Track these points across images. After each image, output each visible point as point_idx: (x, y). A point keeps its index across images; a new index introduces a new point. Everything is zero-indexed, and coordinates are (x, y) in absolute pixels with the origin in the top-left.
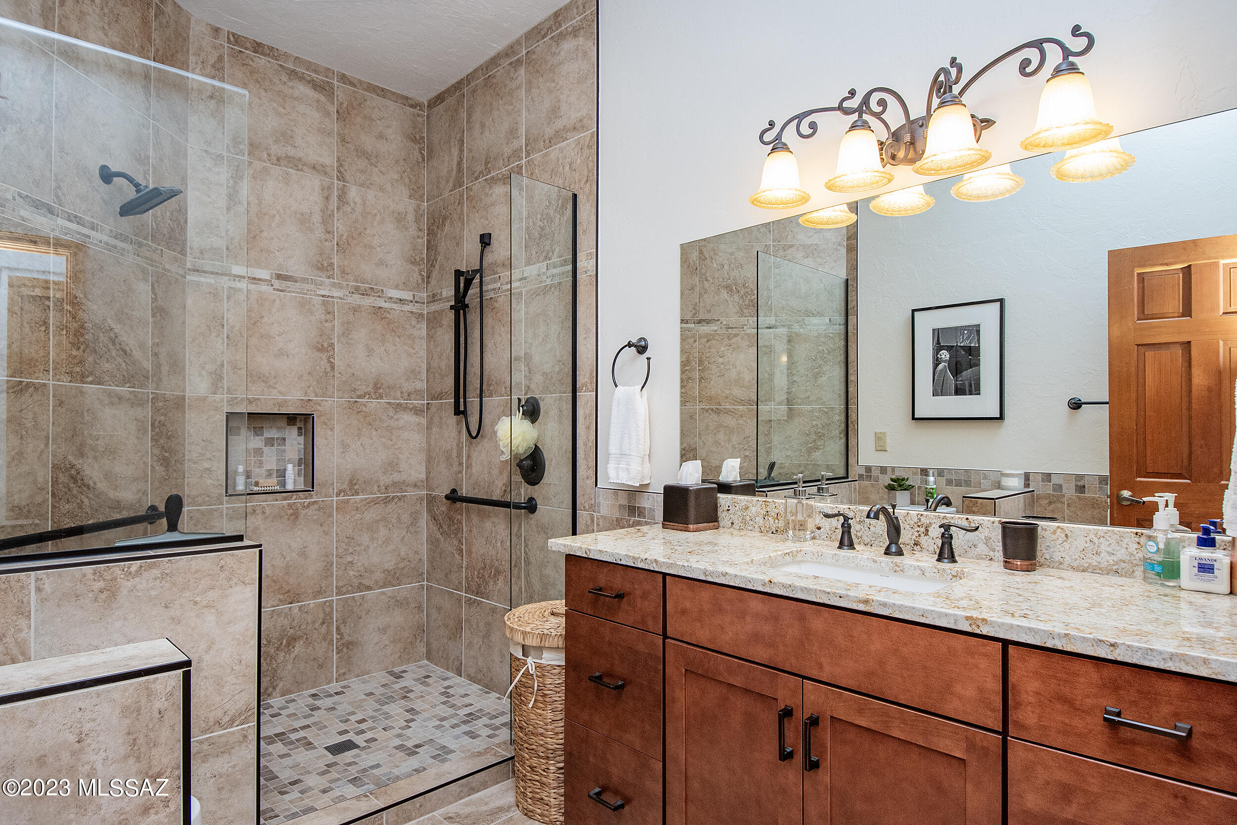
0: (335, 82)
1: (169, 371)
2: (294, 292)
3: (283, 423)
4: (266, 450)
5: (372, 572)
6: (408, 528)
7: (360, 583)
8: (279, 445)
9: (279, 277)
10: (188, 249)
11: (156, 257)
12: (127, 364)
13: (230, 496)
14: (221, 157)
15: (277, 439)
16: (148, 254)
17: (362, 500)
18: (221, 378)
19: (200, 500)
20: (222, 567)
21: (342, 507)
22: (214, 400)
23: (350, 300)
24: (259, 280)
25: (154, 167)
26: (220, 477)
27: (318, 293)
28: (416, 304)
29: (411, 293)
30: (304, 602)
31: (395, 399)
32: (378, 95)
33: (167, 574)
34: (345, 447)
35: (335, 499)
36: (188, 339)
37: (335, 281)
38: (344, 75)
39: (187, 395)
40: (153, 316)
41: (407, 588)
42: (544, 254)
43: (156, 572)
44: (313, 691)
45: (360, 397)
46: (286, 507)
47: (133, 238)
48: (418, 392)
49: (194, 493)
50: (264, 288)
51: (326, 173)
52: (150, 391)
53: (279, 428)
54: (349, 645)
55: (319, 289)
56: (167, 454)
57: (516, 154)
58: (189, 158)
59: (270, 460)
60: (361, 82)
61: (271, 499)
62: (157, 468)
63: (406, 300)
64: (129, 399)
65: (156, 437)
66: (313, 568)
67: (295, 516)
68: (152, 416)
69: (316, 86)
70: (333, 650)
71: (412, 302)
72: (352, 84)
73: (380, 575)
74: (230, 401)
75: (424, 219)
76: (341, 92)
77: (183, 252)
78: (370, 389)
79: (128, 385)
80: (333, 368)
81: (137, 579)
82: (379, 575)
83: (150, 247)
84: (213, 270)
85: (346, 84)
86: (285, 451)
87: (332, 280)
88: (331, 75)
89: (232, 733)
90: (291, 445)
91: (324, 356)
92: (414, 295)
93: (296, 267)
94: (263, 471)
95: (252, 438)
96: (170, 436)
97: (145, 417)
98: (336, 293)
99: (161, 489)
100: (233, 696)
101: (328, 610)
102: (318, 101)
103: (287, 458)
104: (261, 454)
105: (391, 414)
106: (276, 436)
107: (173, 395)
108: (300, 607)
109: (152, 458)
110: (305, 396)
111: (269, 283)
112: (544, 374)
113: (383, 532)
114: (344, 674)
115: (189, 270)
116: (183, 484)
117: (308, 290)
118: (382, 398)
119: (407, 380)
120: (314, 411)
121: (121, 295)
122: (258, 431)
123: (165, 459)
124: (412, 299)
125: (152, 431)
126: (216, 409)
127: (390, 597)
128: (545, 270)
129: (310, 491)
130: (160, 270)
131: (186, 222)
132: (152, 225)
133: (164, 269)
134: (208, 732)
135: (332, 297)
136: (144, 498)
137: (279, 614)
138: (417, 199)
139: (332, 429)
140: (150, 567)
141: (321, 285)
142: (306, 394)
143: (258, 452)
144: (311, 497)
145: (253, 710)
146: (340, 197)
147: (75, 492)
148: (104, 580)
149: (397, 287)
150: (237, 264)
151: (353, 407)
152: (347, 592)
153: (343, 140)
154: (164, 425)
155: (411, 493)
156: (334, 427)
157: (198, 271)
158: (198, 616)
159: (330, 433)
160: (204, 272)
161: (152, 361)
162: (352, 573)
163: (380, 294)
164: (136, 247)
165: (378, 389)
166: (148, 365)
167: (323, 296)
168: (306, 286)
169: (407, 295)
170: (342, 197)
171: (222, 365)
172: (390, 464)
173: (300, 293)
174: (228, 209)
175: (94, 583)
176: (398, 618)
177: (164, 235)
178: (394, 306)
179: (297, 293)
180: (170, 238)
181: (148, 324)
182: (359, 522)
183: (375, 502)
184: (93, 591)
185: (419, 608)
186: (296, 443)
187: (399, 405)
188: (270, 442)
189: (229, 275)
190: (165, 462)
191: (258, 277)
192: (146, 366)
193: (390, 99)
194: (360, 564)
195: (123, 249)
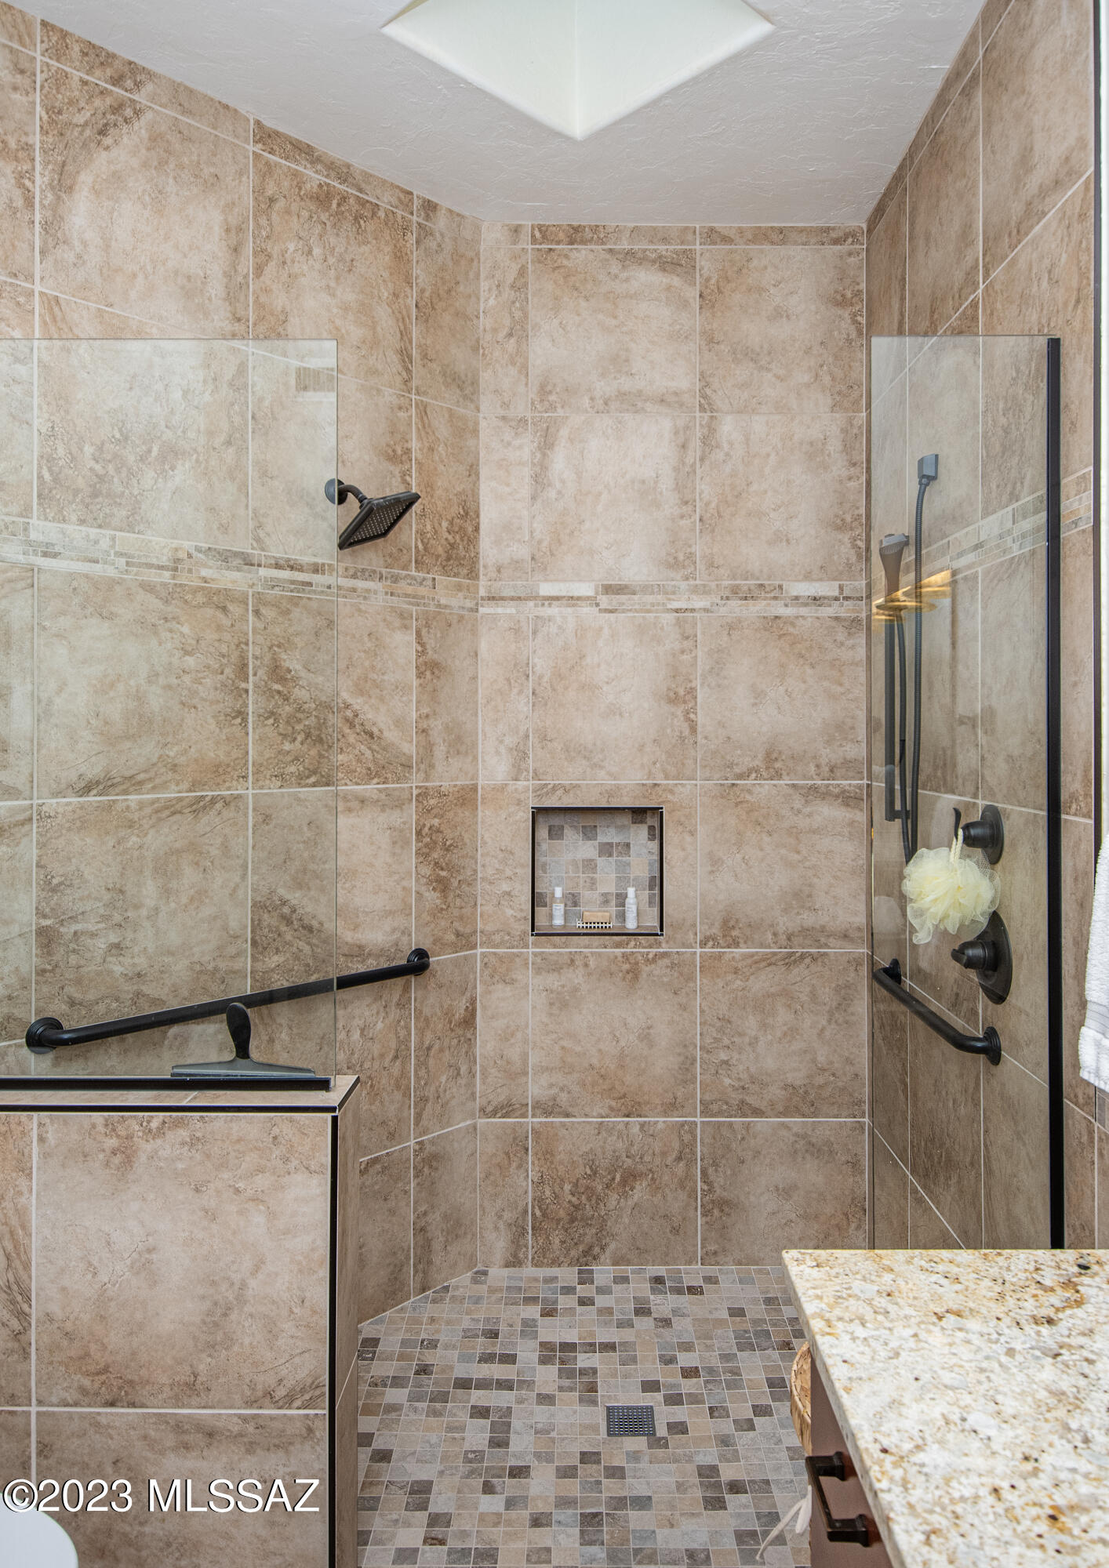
0: (698, 247)
1: (448, 752)
2: (630, 610)
3: (626, 820)
4: (601, 862)
5: (764, 1085)
6: (831, 1013)
7: (742, 1102)
8: (620, 854)
9: (608, 589)
10: (481, 569)
11: (422, 591)
12: (373, 751)
13: (537, 935)
14: (523, 421)
15: (618, 844)
16: (410, 590)
17: (745, 956)
18: (524, 756)
19: (497, 938)
20: (275, 1138)
21: (710, 966)
22: (516, 789)
23: (723, 611)
24: (579, 598)
25: (419, 463)
26: (523, 907)
27: (669, 606)
28: (846, 603)
29: (836, 584)
30: (646, 1116)
31: (805, 777)
32: (772, 243)
33: (198, 1139)
34: (715, 863)
35: (699, 950)
36: (481, 700)
37: (698, 582)
38: (712, 229)
39: (480, 783)
40: (418, 677)
41: (830, 1124)
42: (1009, 489)
43: (183, 1134)
44: (661, 1270)
45: (740, 777)
46: (620, 959)
47: (384, 571)
48: (847, 763)
49: (489, 928)
50: (586, 610)
51: (681, 405)
52: (414, 785)
53: (621, 828)
54: (724, 1205)
55: (669, 599)
56: (443, 874)
57: (971, 282)
58: (481, 435)
59: (607, 877)
60: (741, 231)
61: (596, 944)
62: (427, 894)
63: (825, 598)
64: (378, 801)
65: (425, 850)
66: (663, 1064)
67: (634, 974)
68: (418, 821)
69: (665, 264)
70: (696, 1208)
71: (836, 599)
72: (726, 240)
73: (778, 1092)
74: (539, 791)
75: (861, 443)
76: (707, 261)
77: (473, 574)
78: (758, 762)
79: (376, 780)
80: (693, 730)
81: (159, 1141)
82: (776, 1092)
83: (414, 578)
84: (513, 594)
85: (715, 243)
86: (629, 864)
87: (692, 582)
88: (690, 237)
89: (291, 1418)
90: (639, 855)
91: (679, 711)
92: (841, 588)
93: (636, 569)
94: (596, 896)
95: (581, 842)
96: (451, 845)
97: (404, 823)
98: (699, 603)
99: (433, 925)
100: (292, 1356)
101: (687, 1138)
102: (669, 288)
103: (632, 876)
104: (594, 869)
105: (798, 805)
106: (616, 840)
107: (455, 786)
108: (642, 1125)
109: (417, 880)
110: (648, 779)
111: (593, 601)
112: (1010, 758)
113: (783, 1016)
114: (715, 1253)
115: (482, 599)
116: (474, 914)
117: (653, 605)
118: (780, 777)
119: (829, 742)
120: (663, 802)
121: (363, 655)
122: (589, 833)
123: (440, 880)
124: (836, 593)
125: (418, 840)
126: (519, 803)
127: (797, 1135)
128: (1009, 524)
129: (657, 935)
130: (432, 608)
131: (477, 529)
132: (416, 547)
133: (439, 606)
134: (255, 1405)
135: (693, 610)
136: (405, 939)
137: (610, 1130)
138: (846, 410)
139: (692, 833)
140: (177, 1124)
141: (674, 593)
142: (650, 775)
143: (589, 865)
144: (659, 945)
145: (323, 1389)
146: (705, 440)
147: (288, 937)
148: (118, 1136)
149: (808, 577)
150: (546, 580)
151: (730, 794)
152: (720, 1113)
153: (711, 340)
154: (439, 831)
155: (836, 949)
156: (696, 830)
157: (494, 598)
158: (241, 1212)
159: (688, 838)
160: (502, 599)
161: (418, 742)
162: (727, 1081)
163: (776, 593)
164: (389, 583)
165: (772, 762)
166: (410, 748)
167: (677, 611)
168: (650, 599)
169: (827, 589)
170: (709, 441)
171: (527, 736)
172: (797, 895)
173: (641, 611)
174: (534, 498)
175: (107, 1140)
176: (812, 1175)
177: (438, 556)
178: (803, 611)
179: (636, 611)
180: (448, 559)
181: (411, 688)
182: (740, 994)
183: (769, 961)
184: (104, 1151)
185: (855, 1165)
186: (646, 851)
187: (814, 789)
188: (606, 850)
189: (535, 598)
190: (442, 886)
191: (576, 594)
192: (406, 751)
193: (796, 243)
194: (741, 1068)
195: (368, 591)
